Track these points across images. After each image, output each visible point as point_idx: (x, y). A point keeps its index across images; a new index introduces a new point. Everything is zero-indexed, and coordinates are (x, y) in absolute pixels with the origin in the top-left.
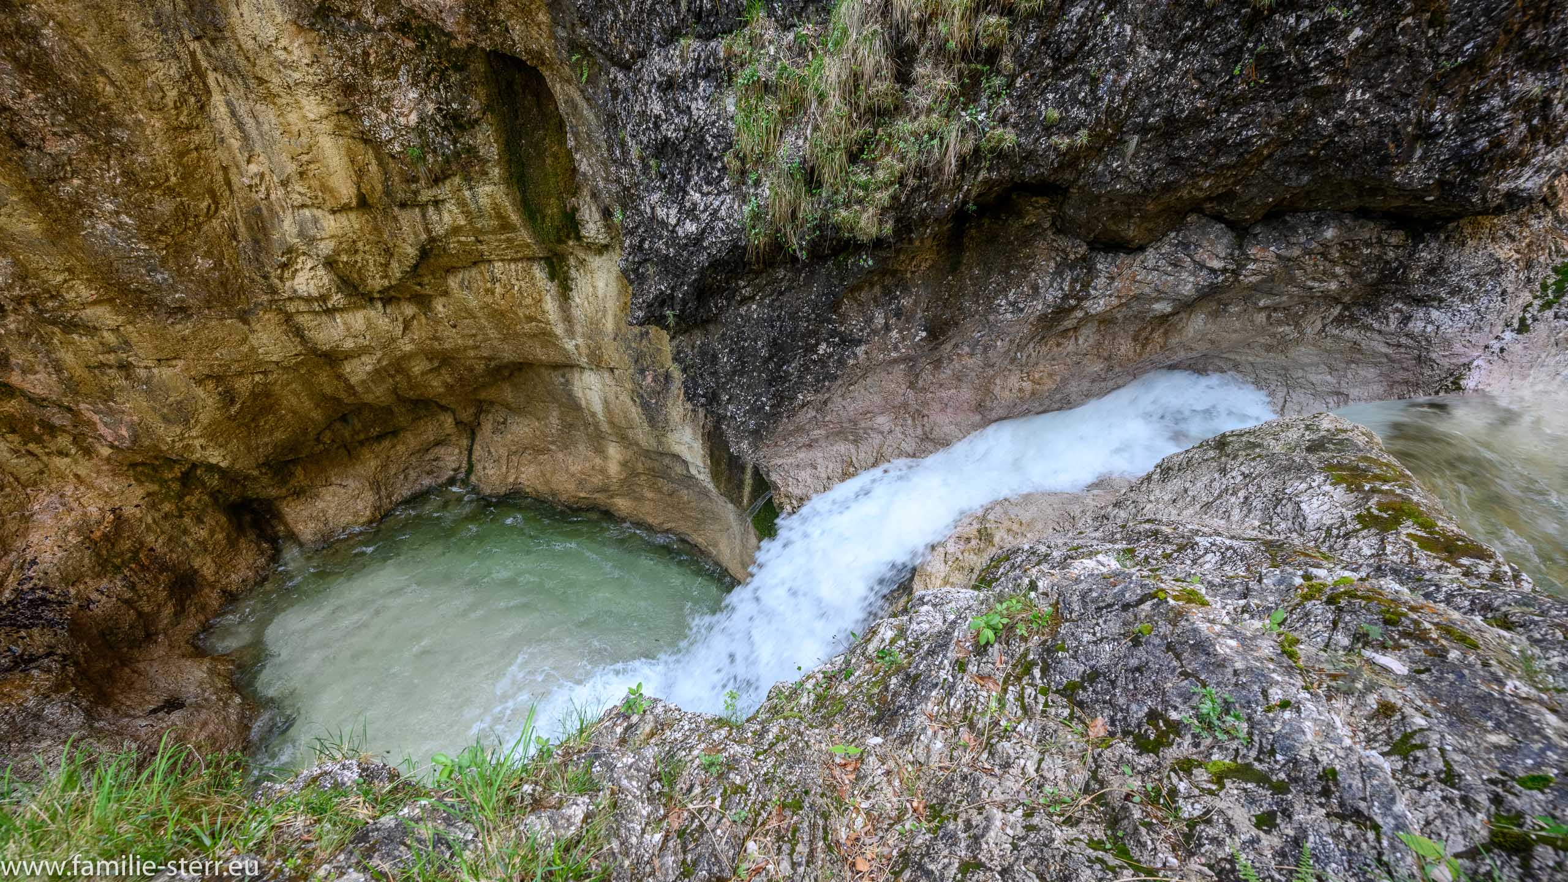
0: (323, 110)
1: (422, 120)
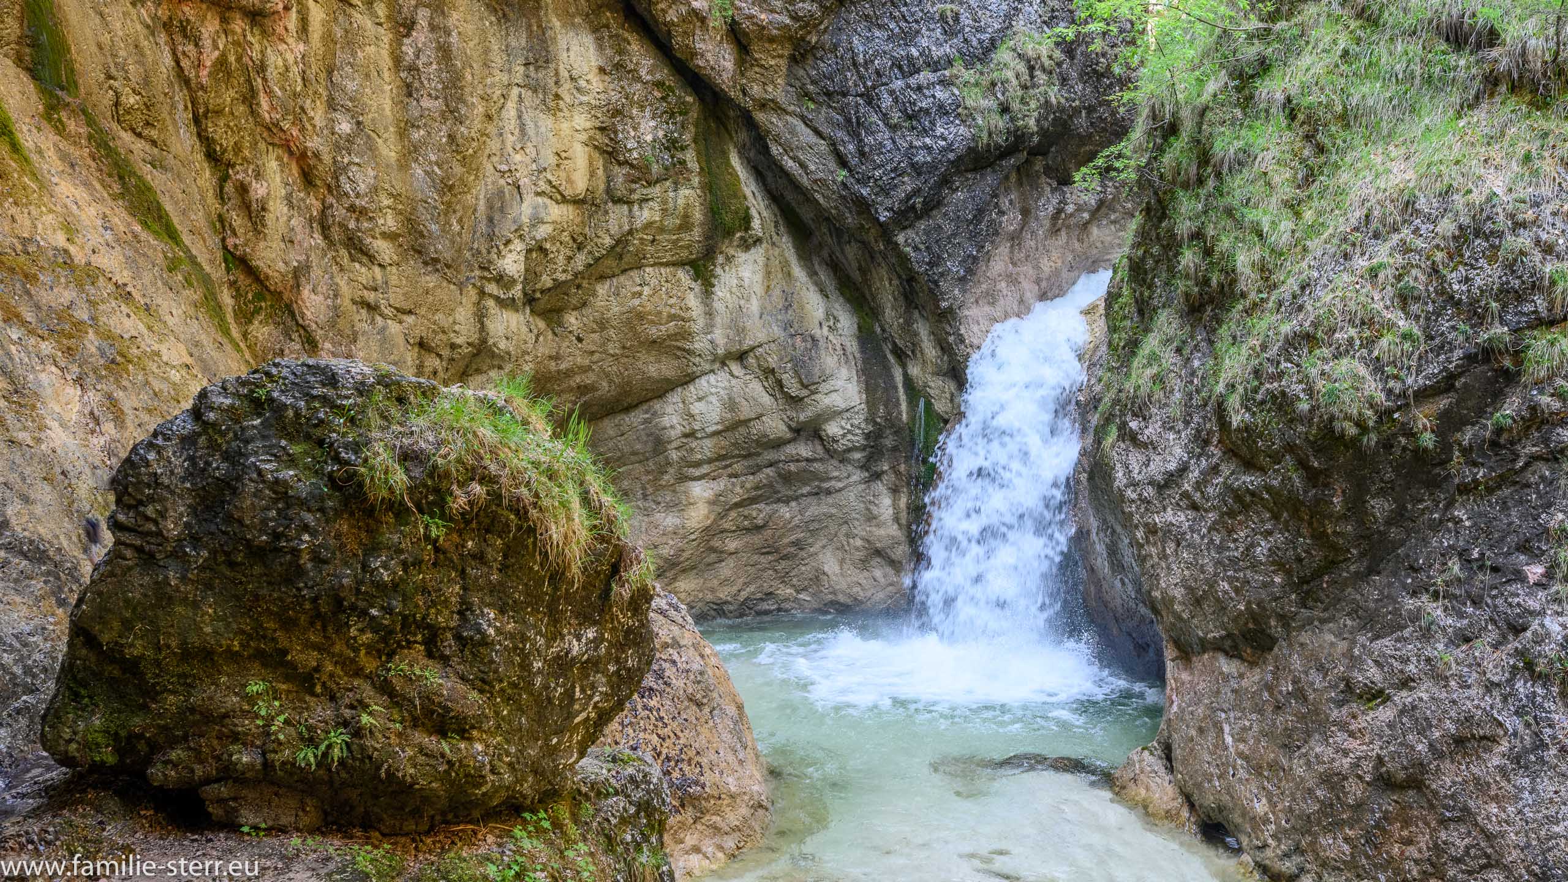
0: (588, 125)
1: (654, 141)
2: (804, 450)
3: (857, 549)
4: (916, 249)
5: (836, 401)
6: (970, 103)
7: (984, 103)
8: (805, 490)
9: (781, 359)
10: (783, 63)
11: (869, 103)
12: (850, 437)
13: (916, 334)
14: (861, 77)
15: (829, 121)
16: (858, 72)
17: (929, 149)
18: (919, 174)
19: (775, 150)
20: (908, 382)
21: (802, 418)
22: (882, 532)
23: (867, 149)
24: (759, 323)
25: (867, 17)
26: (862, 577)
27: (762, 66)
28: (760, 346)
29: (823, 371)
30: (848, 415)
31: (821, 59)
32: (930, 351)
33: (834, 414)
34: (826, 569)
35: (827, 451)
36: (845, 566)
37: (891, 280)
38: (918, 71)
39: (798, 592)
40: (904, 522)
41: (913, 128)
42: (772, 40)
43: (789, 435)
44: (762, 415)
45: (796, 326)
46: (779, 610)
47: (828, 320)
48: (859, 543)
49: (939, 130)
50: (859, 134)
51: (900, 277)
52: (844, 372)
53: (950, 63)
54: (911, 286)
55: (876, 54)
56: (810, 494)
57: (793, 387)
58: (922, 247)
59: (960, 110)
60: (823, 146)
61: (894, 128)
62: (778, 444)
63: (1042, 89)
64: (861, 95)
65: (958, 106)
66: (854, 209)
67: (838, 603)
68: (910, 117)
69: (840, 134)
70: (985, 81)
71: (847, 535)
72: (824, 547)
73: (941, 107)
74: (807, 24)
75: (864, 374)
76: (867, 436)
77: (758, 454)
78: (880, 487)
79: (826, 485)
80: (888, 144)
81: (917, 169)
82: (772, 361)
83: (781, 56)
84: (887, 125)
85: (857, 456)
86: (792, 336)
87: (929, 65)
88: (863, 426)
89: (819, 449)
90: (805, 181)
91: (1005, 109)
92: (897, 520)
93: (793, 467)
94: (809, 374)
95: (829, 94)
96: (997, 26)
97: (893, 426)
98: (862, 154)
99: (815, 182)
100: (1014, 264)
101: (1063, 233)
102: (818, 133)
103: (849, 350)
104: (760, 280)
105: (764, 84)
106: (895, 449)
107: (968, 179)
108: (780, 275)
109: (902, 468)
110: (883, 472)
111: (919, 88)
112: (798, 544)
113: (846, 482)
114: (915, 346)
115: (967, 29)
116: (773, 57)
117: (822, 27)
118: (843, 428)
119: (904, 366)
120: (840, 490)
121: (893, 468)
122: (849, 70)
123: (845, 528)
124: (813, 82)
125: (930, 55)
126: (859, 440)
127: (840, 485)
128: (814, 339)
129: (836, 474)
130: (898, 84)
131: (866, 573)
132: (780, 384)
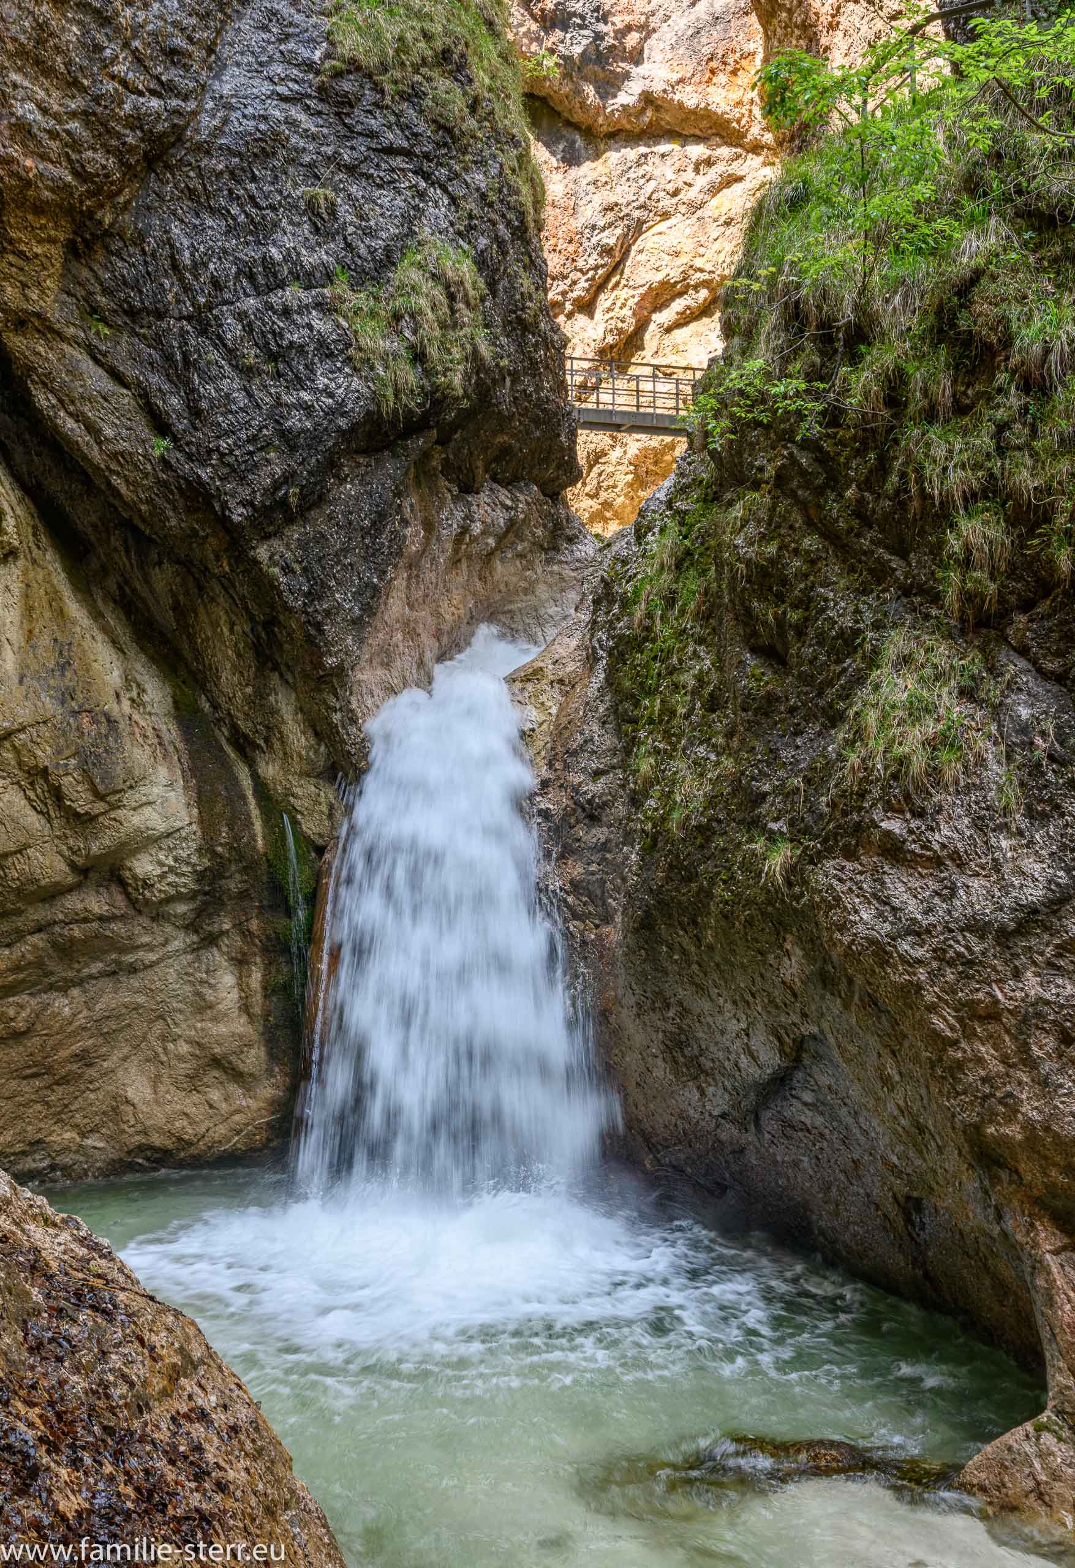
2: (95, 902)
3: (181, 1058)
4: (287, 570)
5: (152, 819)
6: (365, 341)
7: (384, 345)
8: (96, 967)
9: (59, 752)
10: (56, 251)
11: (203, 332)
12: (171, 878)
13: (274, 712)
14: (187, 289)
15: (135, 357)
16: (181, 279)
17: (308, 409)
18: (293, 448)
19: (43, 399)
20: (261, 788)
21: (95, 849)
22: (223, 1029)
23: (204, 405)
24: (19, 692)
25: (191, 193)
26: (191, 1104)
27: (21, 254)
28: (22, 729)
29: (130, 771)
30: (170, 842)
31: (118, 254)
32: (298, 738)
33: (147, 841)
34: (130, 1093)
35: (132, 902)
36: (162, 1089)
37: (232, 625)
38: (282, 285)
39: (83, 1135)
40: (257, 1010)
41: (279, 375)
42: (39, 208)
43: (71, 879)
44: (27, 846)
45: (80, 697)
46: (53, 1167)
47: (128, 689)
48: (184, 1048)
49: (322, 381)
50: (188, 382)
51: (252, 618)
52: (163, 773)
53: (329, 277)
54: (270, 633)
55: (210, 253)
56: (104, 974)
57: (81, 800)
58: (297, 567)
59: (351, 351)
60: (126, 399)
61: (247, 372)
62: (53, 894)
63: (467, 330)
64: (189, 318)
65: (348, 345)
66: (181, 503)
67: (151, 1148)
68: (273, 357)
69: (155, 379)
70: (385, 310)
71: (163, 1038)
72: (125, 1059)
73: (322, 343)
74: (98, 191)
75: (194, 776)
76: (200, 877)
77: (19, 912)
78: (215, 957)
79: (129, 958)
80: (241, 399)
81: (289, 440)
82: (44, 756)
83: (52, 241)
84: (235, 367)
85: (182, 908)
86: (75, 713)
87: (298, 278)
88: (194, 859)
89: (120, 900)
90: (95, 454)
91: (418, 356)
92: (245, 1008)
93: (77, 932)
94: (107, 776)
95: (132, 313)
96: (394, 231)
97: (241, 858)
98: (195, 412)
99: (114, 456)
100: (411, 607)
101: (464, 565)
102: (116, 376)
103: (166, 738)
104: (16, 621)
105: (24, 286)
106: (243, 895)
107: (359, 465)
108: (48, 614)
109: (254, 925)
110: (222, 933)
111: (286, 312)
112: (84, 1058)
113: (162, 951)
114: (272, 731)
115: (351, 229)
116: (40, 242)
117: (121, 199)
118: (161, 864)
119: (251, 764)
120: (152, 965)
121: (238, 926)
122: (166, 276)
123: (159, 1026)
124: (106, 291)
125: (298, 263)
126: (186, 882)
127: (153, 957)
128: (109, 720)
129: (146, 939)
130: (251, 303)
131: (196, 1097)
132: (57, 794)
